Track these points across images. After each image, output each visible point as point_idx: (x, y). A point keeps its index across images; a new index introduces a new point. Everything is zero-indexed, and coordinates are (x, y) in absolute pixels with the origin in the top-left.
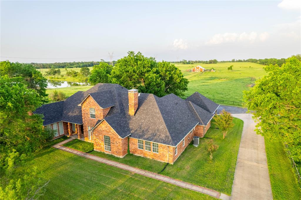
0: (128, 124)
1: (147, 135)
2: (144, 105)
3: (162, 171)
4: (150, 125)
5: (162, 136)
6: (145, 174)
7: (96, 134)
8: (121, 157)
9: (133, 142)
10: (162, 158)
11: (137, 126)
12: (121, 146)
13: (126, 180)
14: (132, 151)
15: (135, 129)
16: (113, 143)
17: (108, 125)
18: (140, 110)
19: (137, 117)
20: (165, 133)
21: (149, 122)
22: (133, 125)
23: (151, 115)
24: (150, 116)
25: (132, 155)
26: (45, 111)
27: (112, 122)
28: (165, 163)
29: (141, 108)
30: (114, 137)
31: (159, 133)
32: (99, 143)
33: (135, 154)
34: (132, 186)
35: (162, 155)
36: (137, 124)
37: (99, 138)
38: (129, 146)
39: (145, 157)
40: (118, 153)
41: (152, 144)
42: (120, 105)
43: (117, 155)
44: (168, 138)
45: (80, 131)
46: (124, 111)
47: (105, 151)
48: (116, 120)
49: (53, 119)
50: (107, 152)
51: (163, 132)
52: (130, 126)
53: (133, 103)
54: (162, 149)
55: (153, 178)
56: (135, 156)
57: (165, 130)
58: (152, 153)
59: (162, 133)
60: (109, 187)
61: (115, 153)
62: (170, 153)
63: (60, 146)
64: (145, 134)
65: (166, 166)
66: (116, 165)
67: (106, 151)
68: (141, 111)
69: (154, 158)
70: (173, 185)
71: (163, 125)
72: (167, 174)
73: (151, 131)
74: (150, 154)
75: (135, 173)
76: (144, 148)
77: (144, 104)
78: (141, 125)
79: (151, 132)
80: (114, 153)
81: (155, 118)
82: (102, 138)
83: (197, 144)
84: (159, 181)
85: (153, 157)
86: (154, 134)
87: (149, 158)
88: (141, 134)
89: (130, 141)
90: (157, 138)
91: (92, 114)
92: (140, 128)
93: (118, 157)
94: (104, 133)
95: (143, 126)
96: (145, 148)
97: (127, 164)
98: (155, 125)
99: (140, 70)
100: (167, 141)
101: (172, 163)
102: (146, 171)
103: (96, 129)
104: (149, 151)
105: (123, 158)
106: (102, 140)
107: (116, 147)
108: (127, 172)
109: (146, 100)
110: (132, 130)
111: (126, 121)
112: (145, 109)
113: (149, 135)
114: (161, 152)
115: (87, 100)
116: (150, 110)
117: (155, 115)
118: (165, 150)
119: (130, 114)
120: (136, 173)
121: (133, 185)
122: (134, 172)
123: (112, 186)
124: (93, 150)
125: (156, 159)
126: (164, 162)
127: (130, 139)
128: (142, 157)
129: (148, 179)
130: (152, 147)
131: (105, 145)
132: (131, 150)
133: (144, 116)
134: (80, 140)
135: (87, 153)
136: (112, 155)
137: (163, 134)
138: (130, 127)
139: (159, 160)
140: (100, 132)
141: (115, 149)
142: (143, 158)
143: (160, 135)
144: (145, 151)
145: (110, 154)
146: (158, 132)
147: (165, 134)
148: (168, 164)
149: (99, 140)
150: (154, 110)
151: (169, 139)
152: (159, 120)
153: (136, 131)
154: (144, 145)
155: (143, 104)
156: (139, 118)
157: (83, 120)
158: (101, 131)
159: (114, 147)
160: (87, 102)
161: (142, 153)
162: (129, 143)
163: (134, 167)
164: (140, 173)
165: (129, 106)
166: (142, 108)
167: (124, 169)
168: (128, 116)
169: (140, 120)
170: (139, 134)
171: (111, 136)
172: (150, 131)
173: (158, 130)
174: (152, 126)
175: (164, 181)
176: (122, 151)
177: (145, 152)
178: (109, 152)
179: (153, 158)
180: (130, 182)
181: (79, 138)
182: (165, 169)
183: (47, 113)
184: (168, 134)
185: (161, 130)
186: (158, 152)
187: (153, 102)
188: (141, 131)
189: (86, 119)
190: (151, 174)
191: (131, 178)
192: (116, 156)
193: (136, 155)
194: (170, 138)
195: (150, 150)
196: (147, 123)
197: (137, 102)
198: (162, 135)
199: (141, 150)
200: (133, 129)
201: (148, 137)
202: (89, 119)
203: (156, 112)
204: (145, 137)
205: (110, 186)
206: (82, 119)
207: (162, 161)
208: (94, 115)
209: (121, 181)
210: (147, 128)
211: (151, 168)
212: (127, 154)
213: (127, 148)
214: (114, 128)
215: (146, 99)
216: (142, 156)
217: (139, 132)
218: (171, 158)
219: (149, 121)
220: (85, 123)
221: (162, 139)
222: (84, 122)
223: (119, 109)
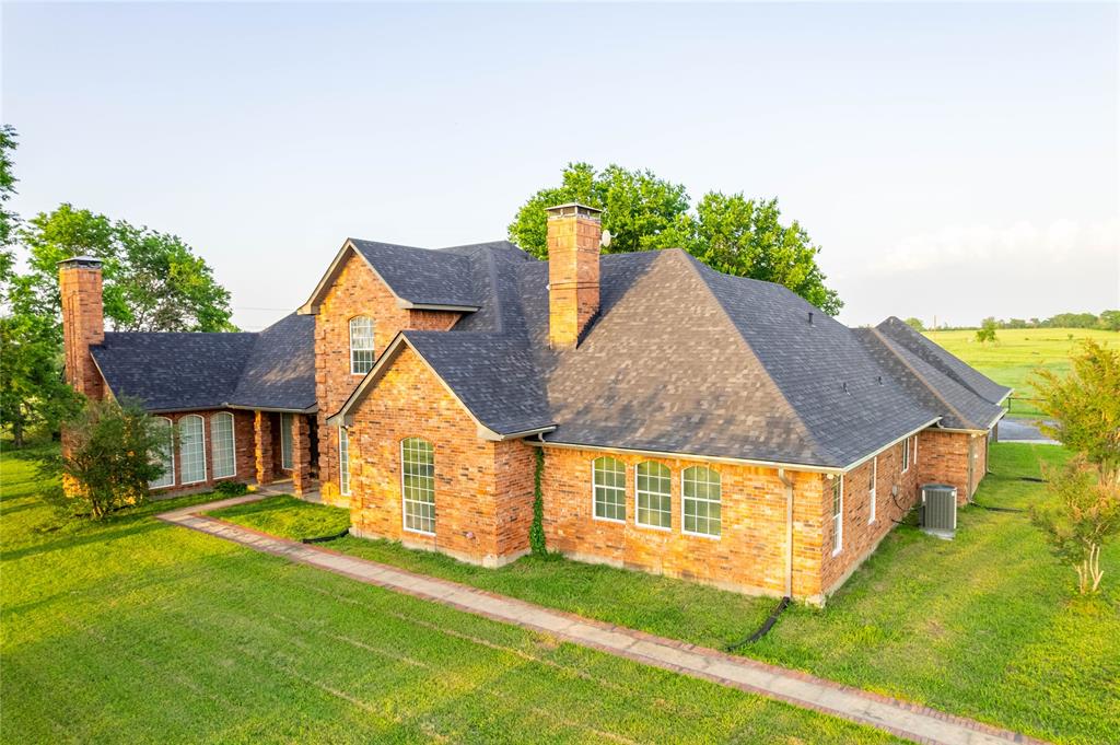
0: (542, 384)
1: (648, 428)
2: (634, 296)
3: (754, 638)
4: (666, 378)
5: (745, 421)
6: (634, 650)
7: (365, 438)
8: (491, 562)
9: (565, 479)
10: (746, 566)
11: (590, 388)
12: (491, 489)
13: (495, 675)
14: (560, 532)
15: (581, 406)
16: (449, 482)
17: (424, 370)
18: (611, 319)
19: (591, 350)
20: (763, 405)
21: (661, 366)
22: (566, 390)
23: (671, 333)
24: (665, 337)
25: (558, 558)
26: (155, 356)
27: (446, 356)
28: (764, 598)
29: (618, 311)
30: (456, 441)
31: (722, 412)
32: (377, 489)
33: (574, 552)
34: (532, 719)
35: (748, 545)
36: (592, 381)
37: (375, 460)
38: (538, 506)
39: (633, 570)
40: (474, 539)
41: (678, 480)
42: (505, 306)
43: (465, 550)
44: (788, 431)
45: (302, 456)
46: (526, 332)
47: (408, 534)
48: (472, 356)
49: (185, 392)
50: (418, 539)
51: (750, 403)
52: (549, 394)
53: (573, 276)
54: (743, 506)
55: (693, 676)
56: (575, 563)
57: (759, 394)
58: (680, 536)
59: (741, 408)
60: (364, 713)
61: (455, 539)
62: (799, 526)
63: (188, 517)
64: (635, 420)
65: (777, 613)
66: (450, 599)
67: (412, 534)
68: (617, 324)
69: (693, 570)
70: (852, 727)
71: (745, 372)
72: (795, 659)
73: (672, 406)
74: (665, 549)
75: (563, 639)
76: (628, 511)
77: (632, 291)
78: (616, 381)
79: (670, 409)
80: (450, 542)
81: (698, 344)
82: (391, 457)
83: (946, 526)
84: (738, 693)
85: (686, 564)
86: (695, 419)
87: (656, 571)
88: (610, 424)
89: (547, 473)
90: (712, 435)
91: (362, 353)
92: (610, 398)
93: (475, 562)
94: (404, 424)
95: (624, 386)
96: (633, 508)
97: (516, 597)
98: (695, 376)
99: (619, 223)
100: (780, 446)
101: (818, 601)
102: (643, 635)
103: (365, 408)
104: (660, 528)
105: (499, 570)
106: (393, 466)
107: (466, 500)
108: (510, 633)
109: (644, 278)
110: (558, 410)
111: (532, 370)
112: (636, 314)
113: (660, 423)
114: (741, 527)
115: (342, 280)
116: (665, 314)
117: (694, 329)
118: (768, 512)
119: (557, 340)
120: (571, 640)
121: (543, 712)
122: (556, 635)
123: (389, 708)
124: (347, 532)
125: (706, 577)
126: (757, 592)
127: (547, 462)
128: (616, 570)
129: (657, 679)
130: (679, 498)
131: (405, 500)
132: (549, 530)
133: (633, 344)
134: (303, 499)
135: (306, 541)
136: (439, 554)
137: (748, 411)
138: (551, 396)
139: (726, 584)
140: (383, 422)
141: (456, 515)
142: (623, 572)
143: (730, 421)
144: (634, 528)
145: (431, 549)
146: (718, 407)
147: (762, 414)
148: (786, 603)
149: (374, 470)
150: (687, 308)
151: (793, 436)
152: (723, 349)
153: (587, 410)
154: (632, 490)
155: (626, 295)
156: (603, 354)
157: (320, 389)
158: (387, 414)
159: (451, 506)
160: (339, 293)
161: (616, 542)
162: (543, 487)
163: (565, 611)
164: (598, 646)
165: (552, 296)
166: (621, 310)
167: (497, 616)
168: (543, 354)
169: (610, 360)
170: (603, 424)
171: (438, 435)
172: (667, 404)
173: (717, 398)
174: (678, 379)
175: (777, 695)
176: (497, 521)
177: (634, 535)
178: (422, 537)
179: (686, 574)
180: (522, 688)
181: (298, 494)
182: (775, 630)
183: (161, 366)
184: (785, 409)
185: (737, 393)
186: (715, 528)
187: (683, 280)
188: (614, 409)
189: (330, 382)
190: (676, 653)
191: (535, 667)
192: (461, 558)
193: (578, 557)
194: (800, 428)
195: (667, 521)
196: (651, 369)
197: (596, 275)
198: (743, 417)
199: (611, 526)
200: (566, 406)
201: (652, 436)
202: (345, 378)
203: (702, 318)
204: (638, 434)
205: (371, 708)
206: (315, 384)
207: (747, 590)
208: (368, 354)
209: (458, 682)
210: (650, 392)
211: (677, 621)
212: (529, 551)
213: (526, 512)
214: (452, 385)
215: (647, 273)
216: (619, 565)
217: (603, 415)
218: (810, 563)
219: (659, 360)
220: (326, 404)
221: (746, 440)
222: (321, 402)
223: (498, 320)
